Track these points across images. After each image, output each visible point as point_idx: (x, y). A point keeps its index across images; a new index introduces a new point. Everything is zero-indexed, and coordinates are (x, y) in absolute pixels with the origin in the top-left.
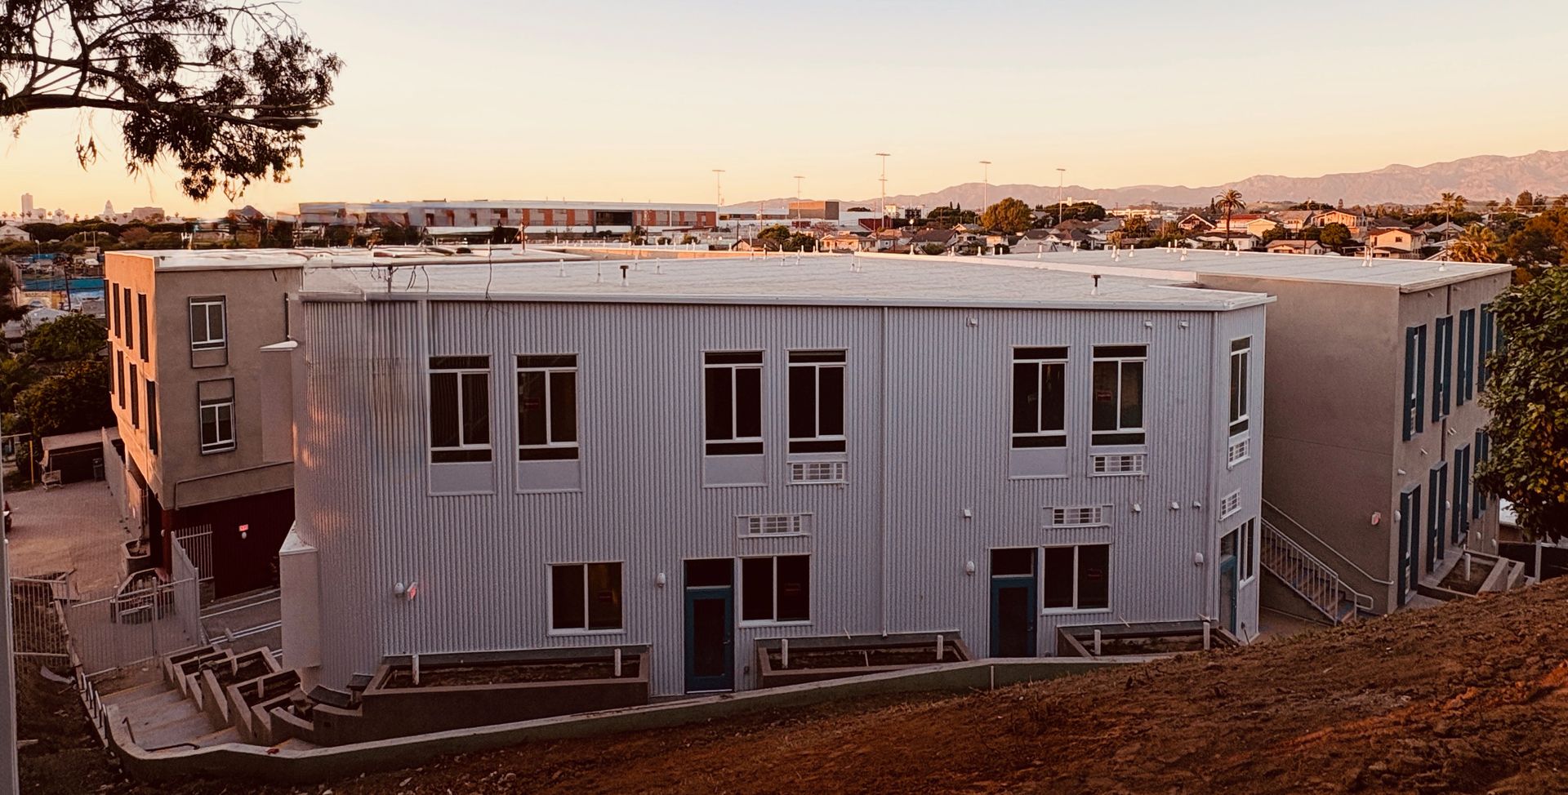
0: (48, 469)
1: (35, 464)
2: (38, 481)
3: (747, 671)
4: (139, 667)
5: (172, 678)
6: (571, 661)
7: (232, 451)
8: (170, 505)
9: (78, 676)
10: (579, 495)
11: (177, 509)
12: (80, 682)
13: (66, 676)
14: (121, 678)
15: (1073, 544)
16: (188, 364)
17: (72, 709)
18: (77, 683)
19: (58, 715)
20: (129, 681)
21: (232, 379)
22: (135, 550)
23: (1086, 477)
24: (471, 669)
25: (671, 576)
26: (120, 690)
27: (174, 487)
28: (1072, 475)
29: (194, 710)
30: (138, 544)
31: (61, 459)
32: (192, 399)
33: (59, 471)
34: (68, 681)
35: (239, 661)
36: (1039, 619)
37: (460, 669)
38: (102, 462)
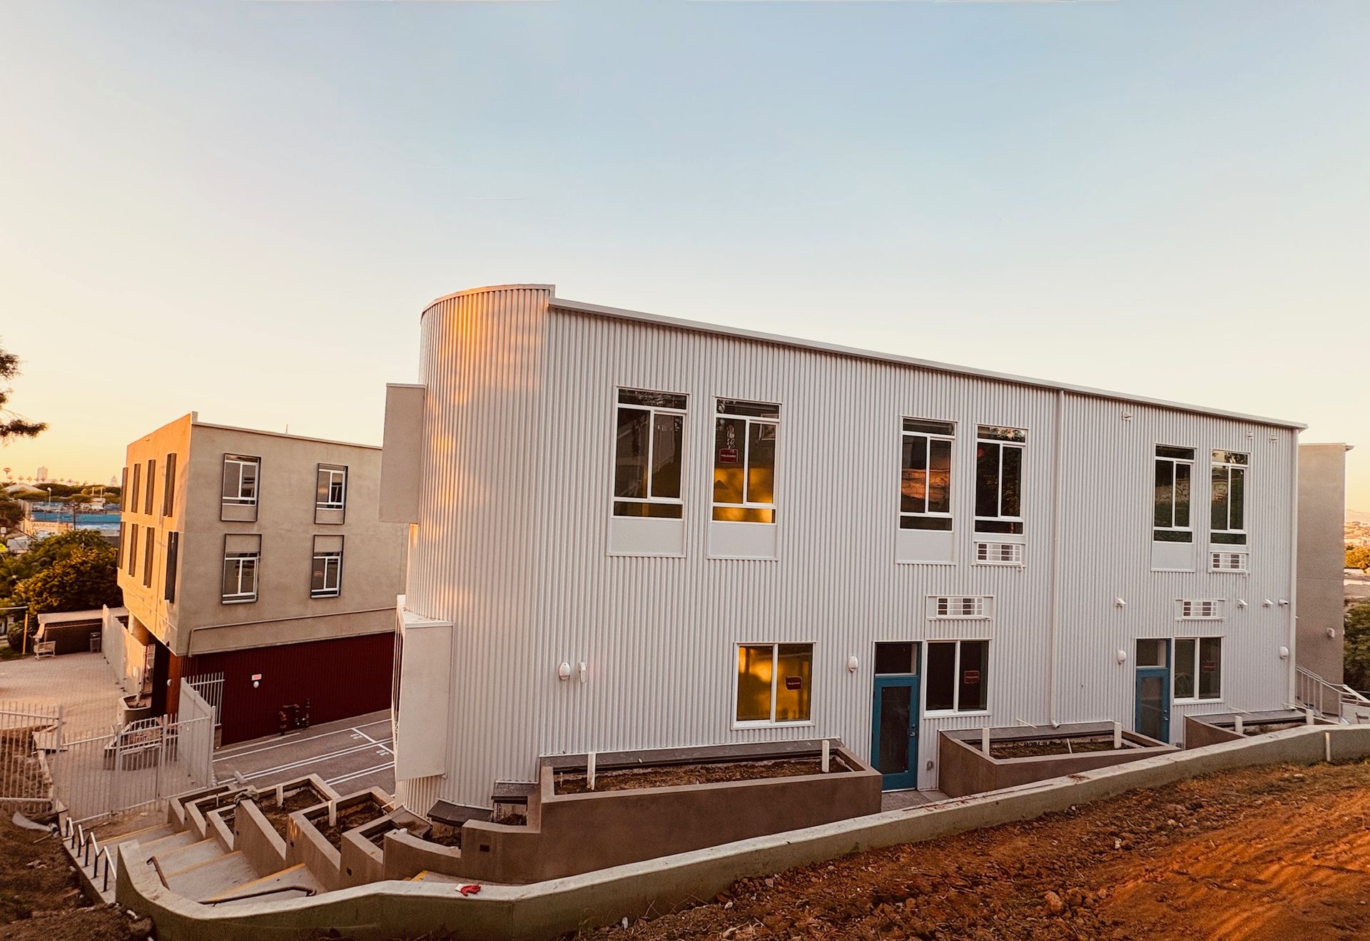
0: (42, 640)
1: (28, 639)
2: (30, 652)
3: (930, 766)
4: (136, 813)
5: (182, 819)
6: (762, 759)
7: (253, 602)
8: (183, 652)
9: (62, 822)
10: (774, 563)
11: (190, 655)
12: (63, 829)
13: (46, 824)
14: (114, 824)
15: (1196, 636)
16: (218, 517)
17: (53, 859)
18: (59, 830)
19: (32, 867)
20: (122, 828)
21: (261, 535)
22: (134, 704)
23: (1207, 573)
24: (650, 770)
25: (863, 660)
26: (111, 836)
27: (189, 635)
28: (1197, 570)
29: (220, 851)
30: (137, 698)
31: (55, 632)
32: (218, 551)
33: (54, 642)
34: (48, 829)
35: (286, 789)
36: (1171, 707)
37: (636, 771)
38: (100, 636)
